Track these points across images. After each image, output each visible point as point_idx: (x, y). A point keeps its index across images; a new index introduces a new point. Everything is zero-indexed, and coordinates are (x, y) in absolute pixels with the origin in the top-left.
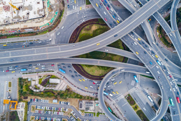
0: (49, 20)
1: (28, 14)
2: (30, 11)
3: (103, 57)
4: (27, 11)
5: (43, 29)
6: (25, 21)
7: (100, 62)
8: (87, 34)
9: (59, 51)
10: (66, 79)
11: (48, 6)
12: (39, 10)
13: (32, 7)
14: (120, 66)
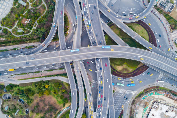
0: (153, 96)
1: (167, 111)
2: (164, 112)
3: (126, 39)
4: (167, 114)
5: (163, 92)
6: (173, 107)
7: (133, 36)
8: (128, 67)
9: (165, 65)
10: (169, 39)
11: (147, 108)
12: (156, 109)
13: (160, 115)
14: (119, 23)
